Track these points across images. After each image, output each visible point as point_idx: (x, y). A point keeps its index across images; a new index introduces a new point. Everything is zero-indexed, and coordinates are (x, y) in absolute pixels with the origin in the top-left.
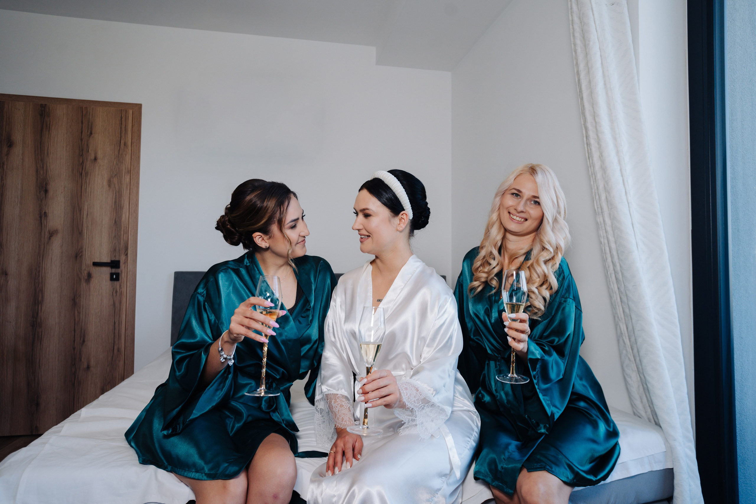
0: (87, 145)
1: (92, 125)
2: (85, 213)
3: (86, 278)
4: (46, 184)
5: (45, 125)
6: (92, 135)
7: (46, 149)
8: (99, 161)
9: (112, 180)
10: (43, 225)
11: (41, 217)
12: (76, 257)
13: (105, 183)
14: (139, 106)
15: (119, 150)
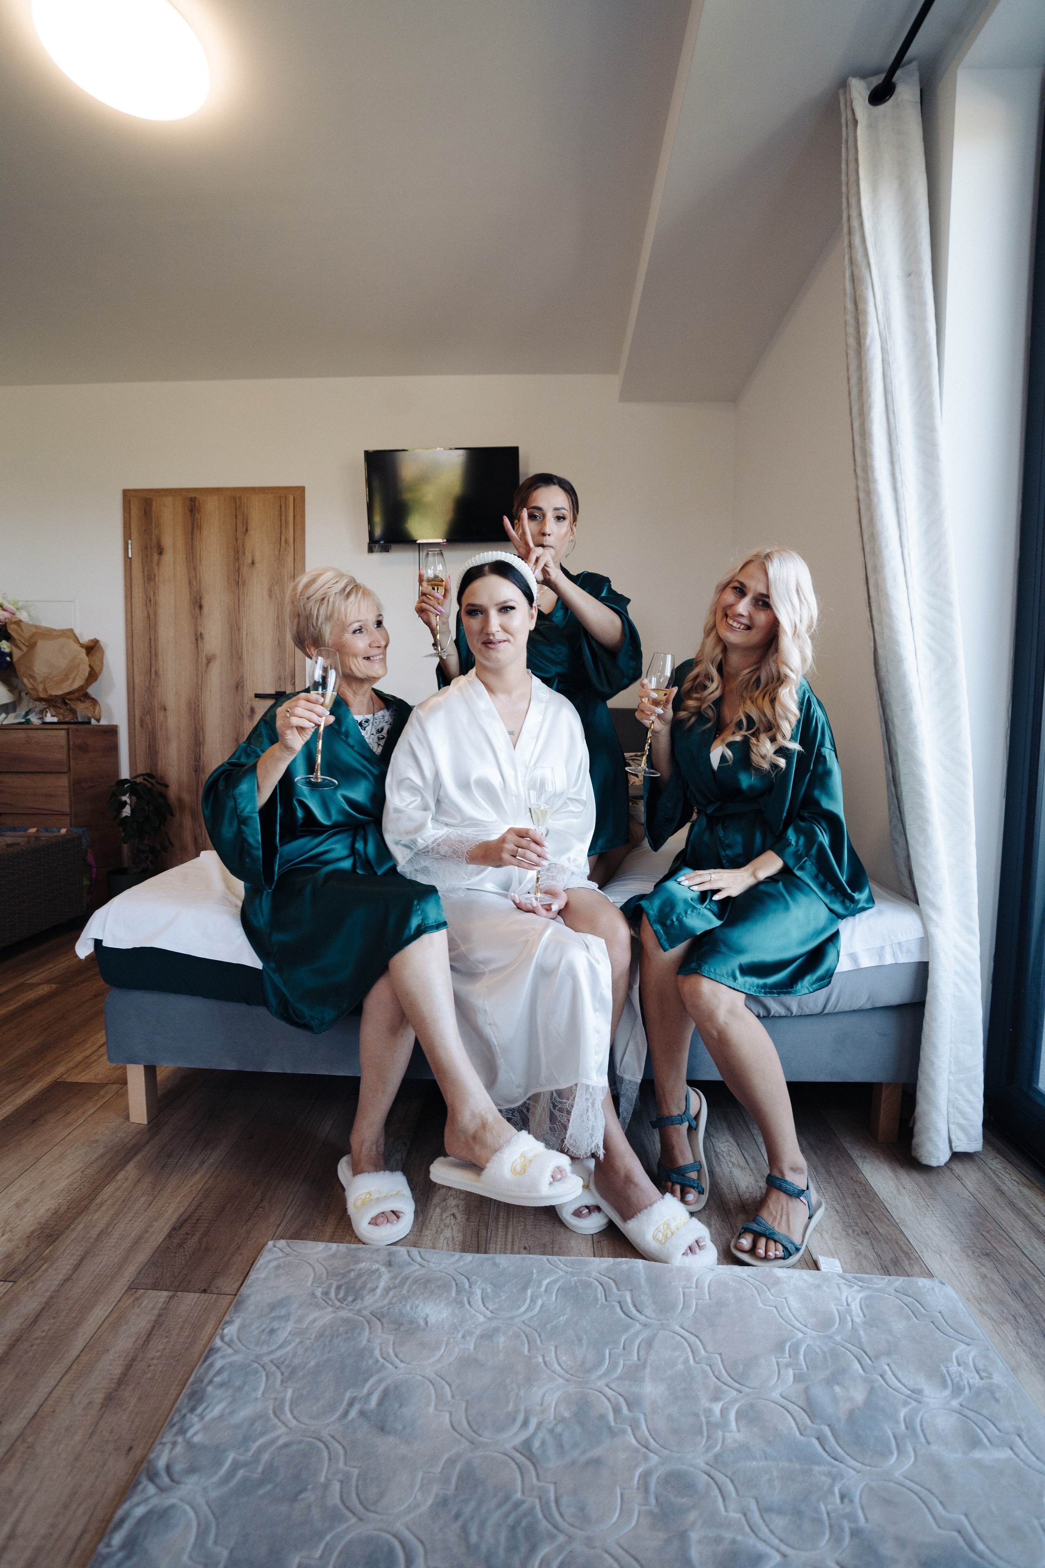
0: (243, 545)
1: (247, 519)
2: (244, 633)
3: (249, 713)
4: (201, 598)
5: (195, 524)
6: (248, 533)
7: (198, 553)
8: (257, 565)
9: (273, 588)
10: (200, 649)
11: (197, 640)
12: (237, 688)
13: (265, 593)
14: (302, 490)
15: (280, 550)
